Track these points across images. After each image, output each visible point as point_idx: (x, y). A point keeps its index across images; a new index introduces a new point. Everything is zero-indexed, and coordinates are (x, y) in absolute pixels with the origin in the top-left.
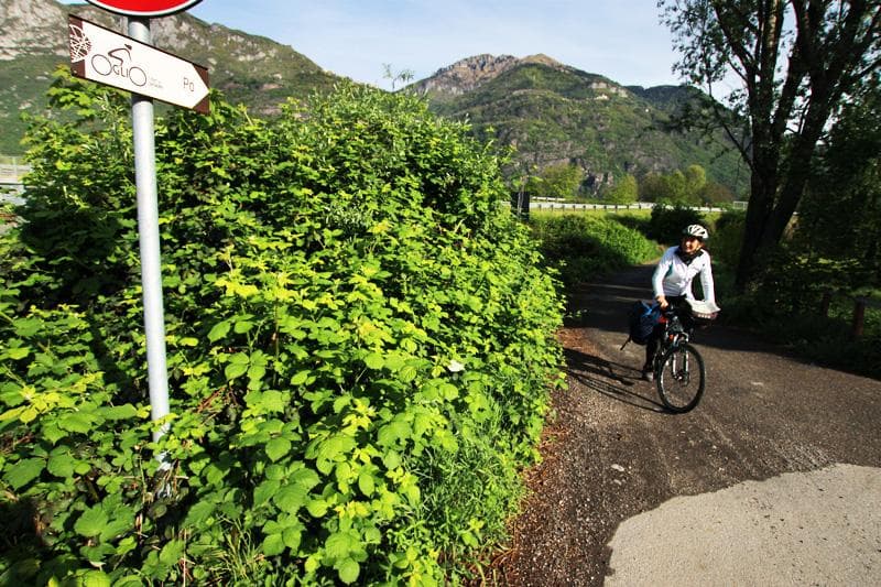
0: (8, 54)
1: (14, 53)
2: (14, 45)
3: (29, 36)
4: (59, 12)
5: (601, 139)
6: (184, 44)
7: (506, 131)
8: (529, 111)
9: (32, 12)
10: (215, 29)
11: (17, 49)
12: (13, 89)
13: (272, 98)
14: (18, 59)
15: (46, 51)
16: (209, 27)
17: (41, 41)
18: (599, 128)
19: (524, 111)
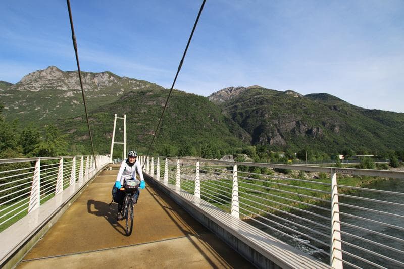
0: (37, 89)
1: (39, 89)
2: (40, 86)
3: (47, 82)
4: (61, 74)
5: (306, 113)
6: (111, 84)
7: (261, 111)
8: (267, 102)
9: (50, 74)
10: (124, 78)
11: (41, 87)
12: (35, 102)
13: (151, 98)
14: (40, 91)
15: (53, 87)
16: (122, 78)
17: (51, 84)
18: (304, 108)
19: (265, 103)
